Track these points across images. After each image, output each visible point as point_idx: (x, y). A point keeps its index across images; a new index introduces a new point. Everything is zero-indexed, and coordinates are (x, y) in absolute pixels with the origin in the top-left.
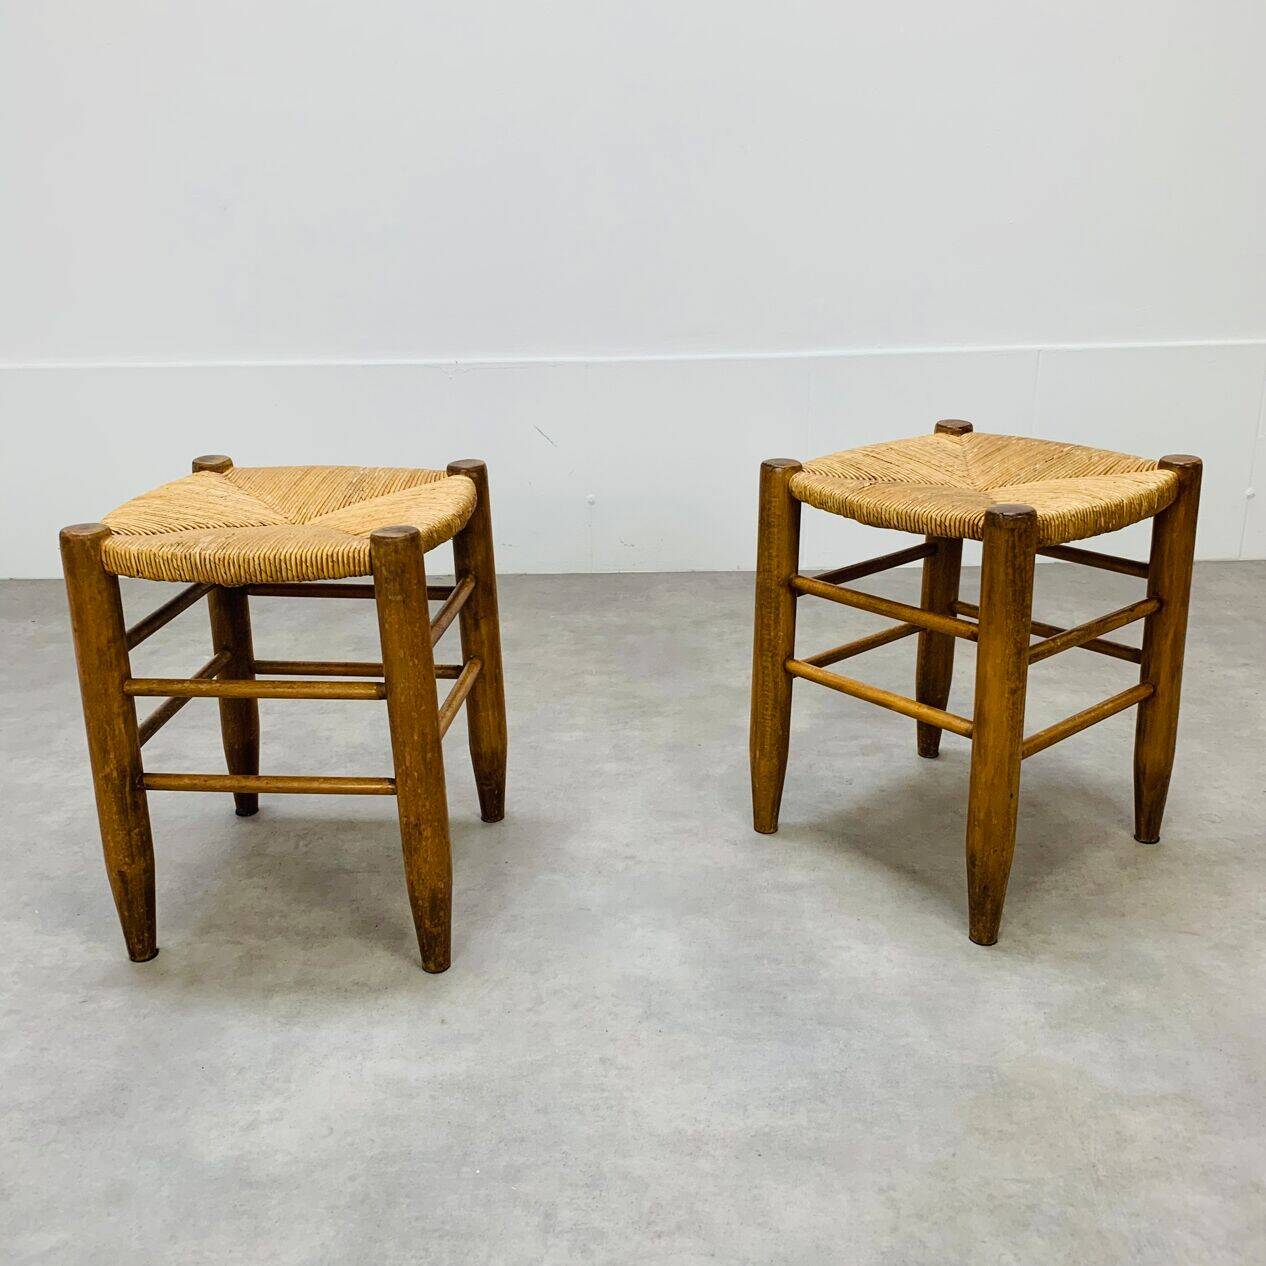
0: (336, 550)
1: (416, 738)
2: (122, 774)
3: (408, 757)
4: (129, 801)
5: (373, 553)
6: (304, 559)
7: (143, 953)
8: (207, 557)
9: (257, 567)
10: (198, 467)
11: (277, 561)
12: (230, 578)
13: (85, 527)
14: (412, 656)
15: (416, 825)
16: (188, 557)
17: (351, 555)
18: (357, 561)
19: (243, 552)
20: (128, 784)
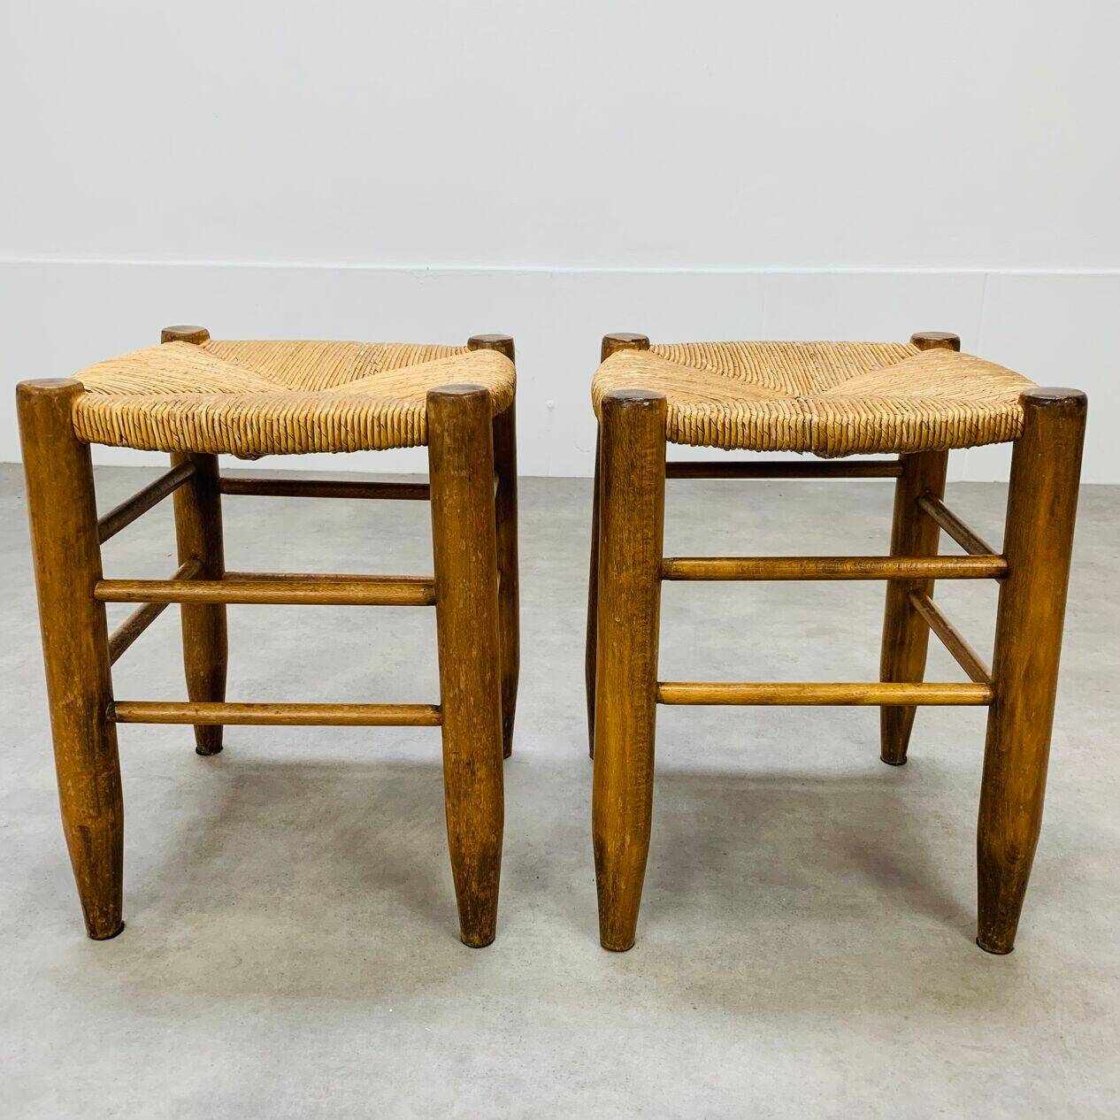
0: (384, 411)
1: (474, 653)
2: (89, 704)
3: (463, 679)
4: (96, 737)
5: (432, 415)
6: (343, 423)
7: (105, 929)
8: (216, 418)
9: (282, 431)
10: (169, 337)
11: (309, 423)
12: (245, 445)
13: (52, 381)
14: (476, 549)
15: (468, 764)
16: (190, 416)
17: (403, 417)
18: (409, 427)
19: (264, 411)
20: (95, 714)
